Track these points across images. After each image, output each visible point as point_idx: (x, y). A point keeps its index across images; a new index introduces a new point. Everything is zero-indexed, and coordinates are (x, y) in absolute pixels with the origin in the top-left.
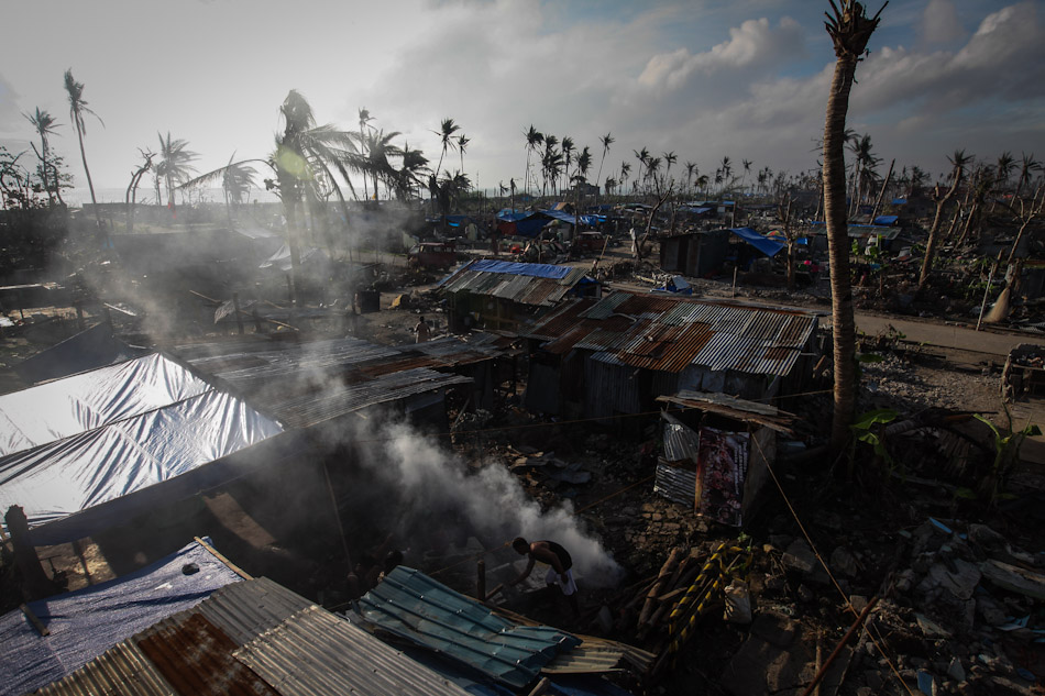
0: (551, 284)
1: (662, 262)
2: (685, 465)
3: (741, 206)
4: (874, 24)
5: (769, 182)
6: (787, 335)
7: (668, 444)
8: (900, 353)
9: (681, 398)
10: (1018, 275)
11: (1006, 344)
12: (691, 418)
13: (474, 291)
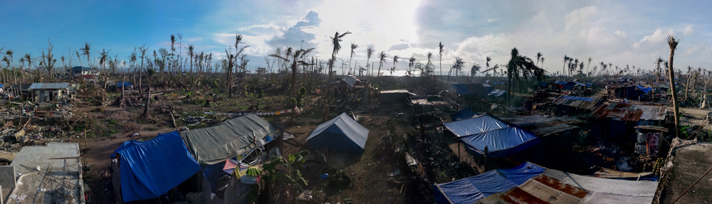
0: (589, 103)
1: (616, 95)
2: (643, 144)
3: (634, 79)
4: (677, 43)
5: (640, 72)
6: (661, 111)
7: (638, 139)
8: (685, 116)
9: (640, 127)
10: (707, 97)
11: (705, 112)
12: (641, 130)
13: (564, 104)
